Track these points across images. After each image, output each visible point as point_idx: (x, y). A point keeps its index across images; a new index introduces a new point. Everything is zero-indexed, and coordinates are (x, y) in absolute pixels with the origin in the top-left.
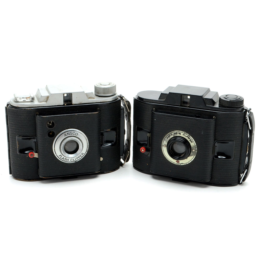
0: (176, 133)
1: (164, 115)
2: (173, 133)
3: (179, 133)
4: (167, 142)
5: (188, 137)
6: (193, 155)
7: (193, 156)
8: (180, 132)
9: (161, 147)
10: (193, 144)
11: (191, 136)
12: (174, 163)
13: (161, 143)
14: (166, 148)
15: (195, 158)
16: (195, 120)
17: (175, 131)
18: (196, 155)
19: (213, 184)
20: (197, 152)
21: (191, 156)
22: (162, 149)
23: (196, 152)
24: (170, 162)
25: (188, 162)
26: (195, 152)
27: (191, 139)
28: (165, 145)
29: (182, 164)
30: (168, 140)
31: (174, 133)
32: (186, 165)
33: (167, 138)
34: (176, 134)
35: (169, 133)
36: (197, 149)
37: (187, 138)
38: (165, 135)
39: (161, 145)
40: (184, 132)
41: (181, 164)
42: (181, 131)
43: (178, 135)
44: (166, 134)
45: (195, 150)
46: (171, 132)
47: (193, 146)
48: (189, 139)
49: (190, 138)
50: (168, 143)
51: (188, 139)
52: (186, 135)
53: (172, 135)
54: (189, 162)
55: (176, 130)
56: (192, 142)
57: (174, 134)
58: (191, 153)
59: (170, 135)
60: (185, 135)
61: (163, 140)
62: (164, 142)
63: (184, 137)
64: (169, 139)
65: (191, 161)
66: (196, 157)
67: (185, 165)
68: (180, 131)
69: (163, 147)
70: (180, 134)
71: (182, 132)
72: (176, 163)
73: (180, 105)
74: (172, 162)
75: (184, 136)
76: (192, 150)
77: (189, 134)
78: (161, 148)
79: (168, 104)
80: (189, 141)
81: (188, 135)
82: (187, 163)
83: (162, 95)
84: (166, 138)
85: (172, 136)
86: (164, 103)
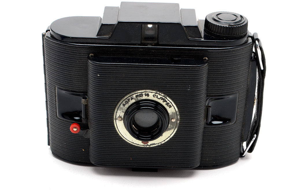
0: (141, 95)
1: (116, 66)
2: (134, 96)
3: (145, 94)
4: (123, 112)
5: (162, 99)
6: (172, 128)
7: (172, 130)
8: (147, 93)
9: (113, 121)
10: (172, 109)
11: (167, 98)
12: (138, 146)
13: (113, 115)
14: (122, 121)
15: (176, 132)
16: (175, 69)
17: (138, 92)
18: (177, 127)
19: (203, 166)
20: (180, 122)
21: (170, 129)
22: (114, 125)
23: (178, 122)
24: (130, 144)
25: (164, 141)
26: (175, 124)
27: (168, 102)
28: (121, 117)
29: (153, 146)
30: (126, 109)
31: (137, 94)
32: (161, 145)
33: (124, 105)
34: (140, 97)
35: (127, 96)
36: (180, 116)
37: (161, 101)
38: (119, 101)
39: (113, 117)
40: (155, 92)
41: (151, 145)
42: (149, 91)
43: (144, 97)
44: (122, 98)
45: (177, 120)
46: (131, 94)
47: (173, 113)
48: (165, 103)
49: (167, 100)
50: (127, 113)
51: (163, 102)
52: (159, 97)
53: (132, 99)
54: (166, 141)
55: (139, 90)
56: (170, 107)
57: (137, 96)
58: (169, 125)
59: (129, 100)
60: (157, 96)
61: (117, 108)
62: (119, 112)
63: (156, 101)
64: (127, 106)
65: (169, 138)
66: (177, 130)
67: (158, 146)
68: (147, 91)
69: (117, 120)
70: (148, 95)
71: (151, 91)
72: (142, 144)
73: (140, 43)
74: (134, 144)
75: (155, 99)
76: (170, 119)
77: (164, 93)
78: (113, 123)
79: (117, 43)
80: (166, 106)
81: (163, 95)
82: (162, 143)
83: (104, 28)
84: (122, 106)
85: (133, 101)
86: (110, 42)
